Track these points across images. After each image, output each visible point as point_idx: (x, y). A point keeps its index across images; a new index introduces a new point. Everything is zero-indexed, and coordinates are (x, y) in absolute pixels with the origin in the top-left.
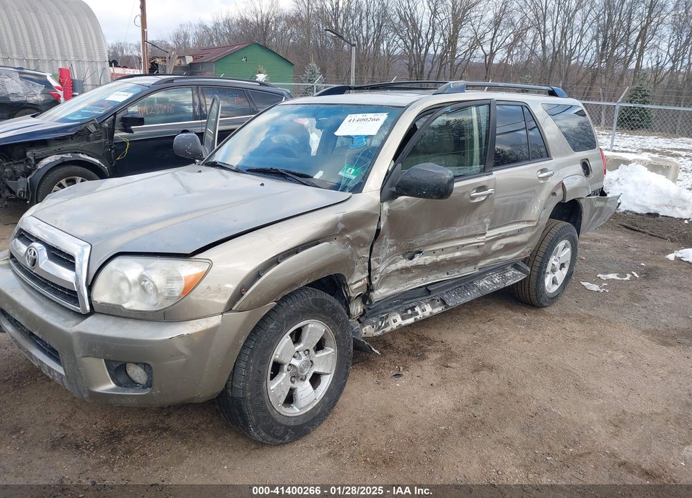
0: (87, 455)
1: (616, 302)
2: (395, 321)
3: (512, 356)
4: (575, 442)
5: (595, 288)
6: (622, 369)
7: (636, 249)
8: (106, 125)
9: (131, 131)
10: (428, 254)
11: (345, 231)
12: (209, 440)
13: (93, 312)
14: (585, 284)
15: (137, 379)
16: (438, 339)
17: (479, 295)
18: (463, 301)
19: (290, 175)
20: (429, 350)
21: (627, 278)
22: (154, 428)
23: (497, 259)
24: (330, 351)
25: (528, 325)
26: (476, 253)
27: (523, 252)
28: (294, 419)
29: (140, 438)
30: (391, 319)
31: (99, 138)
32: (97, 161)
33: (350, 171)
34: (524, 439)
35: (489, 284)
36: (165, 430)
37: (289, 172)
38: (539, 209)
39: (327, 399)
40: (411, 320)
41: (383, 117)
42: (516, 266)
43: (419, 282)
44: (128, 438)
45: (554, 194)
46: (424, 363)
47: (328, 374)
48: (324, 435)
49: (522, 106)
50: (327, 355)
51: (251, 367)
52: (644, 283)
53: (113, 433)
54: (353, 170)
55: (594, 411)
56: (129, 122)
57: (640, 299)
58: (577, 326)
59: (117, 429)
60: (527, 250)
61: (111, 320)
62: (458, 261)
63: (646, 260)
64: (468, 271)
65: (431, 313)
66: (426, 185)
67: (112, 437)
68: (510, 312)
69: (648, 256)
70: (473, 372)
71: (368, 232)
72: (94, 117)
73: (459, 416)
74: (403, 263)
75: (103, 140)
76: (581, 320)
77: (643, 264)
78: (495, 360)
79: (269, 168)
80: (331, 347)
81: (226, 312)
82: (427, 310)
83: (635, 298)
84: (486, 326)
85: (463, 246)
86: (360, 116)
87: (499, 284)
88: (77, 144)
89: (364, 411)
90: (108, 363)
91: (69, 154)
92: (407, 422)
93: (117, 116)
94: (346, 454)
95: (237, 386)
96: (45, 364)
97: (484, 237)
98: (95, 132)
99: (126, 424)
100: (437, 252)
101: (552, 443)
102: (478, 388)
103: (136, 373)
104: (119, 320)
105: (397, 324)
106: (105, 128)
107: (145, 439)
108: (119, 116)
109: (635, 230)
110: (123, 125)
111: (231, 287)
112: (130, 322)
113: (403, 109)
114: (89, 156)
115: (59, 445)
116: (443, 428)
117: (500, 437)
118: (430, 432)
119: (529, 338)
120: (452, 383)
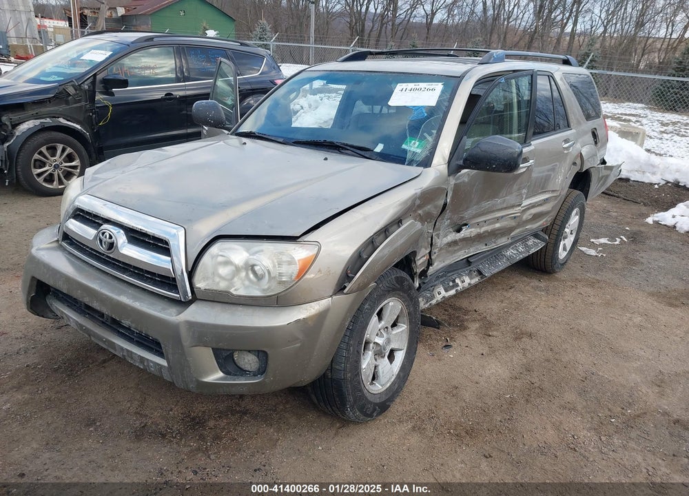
0: (177, 443)
1: (616, 266)
2: (439, 293)
3: (544, 323)
4: (630, 404)
5: (593, 252)
6: (644, 331)
7: (616, 214)
8: (86, 87)
9: (112, 94)
10: (472, 226)
11: (419, 207)
12: (293, 421)
13: (195, 299)
14: (583, 249)
15: (247, 367)
16: (470, 309)
17: (509, 264)
18: (497, 270)
19: (349, 148)
20: (467, 320)
21: (617, 243)
22: (234, 412)
23: (524, 228)
24: (403, 328)
25: (547, 291)
26: (513, 223)
27: (546, 221)
28: (379, 396)
29: (223, 423)
30: (436, 293)
31: (79, 101)
32: (78, 127)
33: (415, 143)
34: (584, 403)
35: (517, 253)
36: (245, 413)
37: (347, 145)
38: (562, 178)
39: (402, 374)
40: (452, 292)
41: (439, 87)
42: (536, 236)
43: (462, 255)
44: (211, 423)
45: (574, 164)
46: (467, 333)
47: (401, 350)
48: (400, 409)
49: (548, 76)
50: (402, 332)
51: (351, 348)
52: (633, 247)
53: (193, 419)
54: (417, 143)
55: (636, 373)
56: (110, 84)
57: (634, 262)
58: (589, 290)
59: (195, 414)
60: (549, 219)
61: (218, 307)
62: (497, 232)
63: (628, 224)
64: (503, 241)
65: (469, 284)
66: (496, 159)
67: (195, 424)
68: (526, 278)
69: (629, 220)
70: (516, 339)
71: (436, 207)
72: (73, 78)
73: (518, 384)
74: (453, 236)
75: (83, 103)
76: (592, 284)
77: (627, 228)
78: (531, 326)
79: (322, 141)
80: (404, 324)
81: (335, 294)
82: (465, 281)
83: (632, 262)
84: (510, 294)
85: (502, 217)
86: (411, 85)
87: (523, 252)
88: (56, 108)
89: (429, 383)
90: (217, 352)
91: (48, 119)
92: (474, 392)
93: (98, 77)
94: (429, 427)
95: (337, 367)
96: (136, 354)
97: (520, 208)
98: (75, 95)
99: (203, 409)
100: (481, 224)
101: (610, 406)
102: (524, 354)
103: (246, 361)
104: (227, 306)
105: (441, 296)
106: (85, 91)
107: (228, 424)
108: (99, 77)
109: (609, 195)
110: (105, 87)
111: (338, 269)
112: (240, 308)
113: (459, 79)
114: (68, 120)
115: (143, 435)
116: (508, 396)
117: (563, 402)
118: (497, 400)
119: (553, 305)
120: (500, 352)
